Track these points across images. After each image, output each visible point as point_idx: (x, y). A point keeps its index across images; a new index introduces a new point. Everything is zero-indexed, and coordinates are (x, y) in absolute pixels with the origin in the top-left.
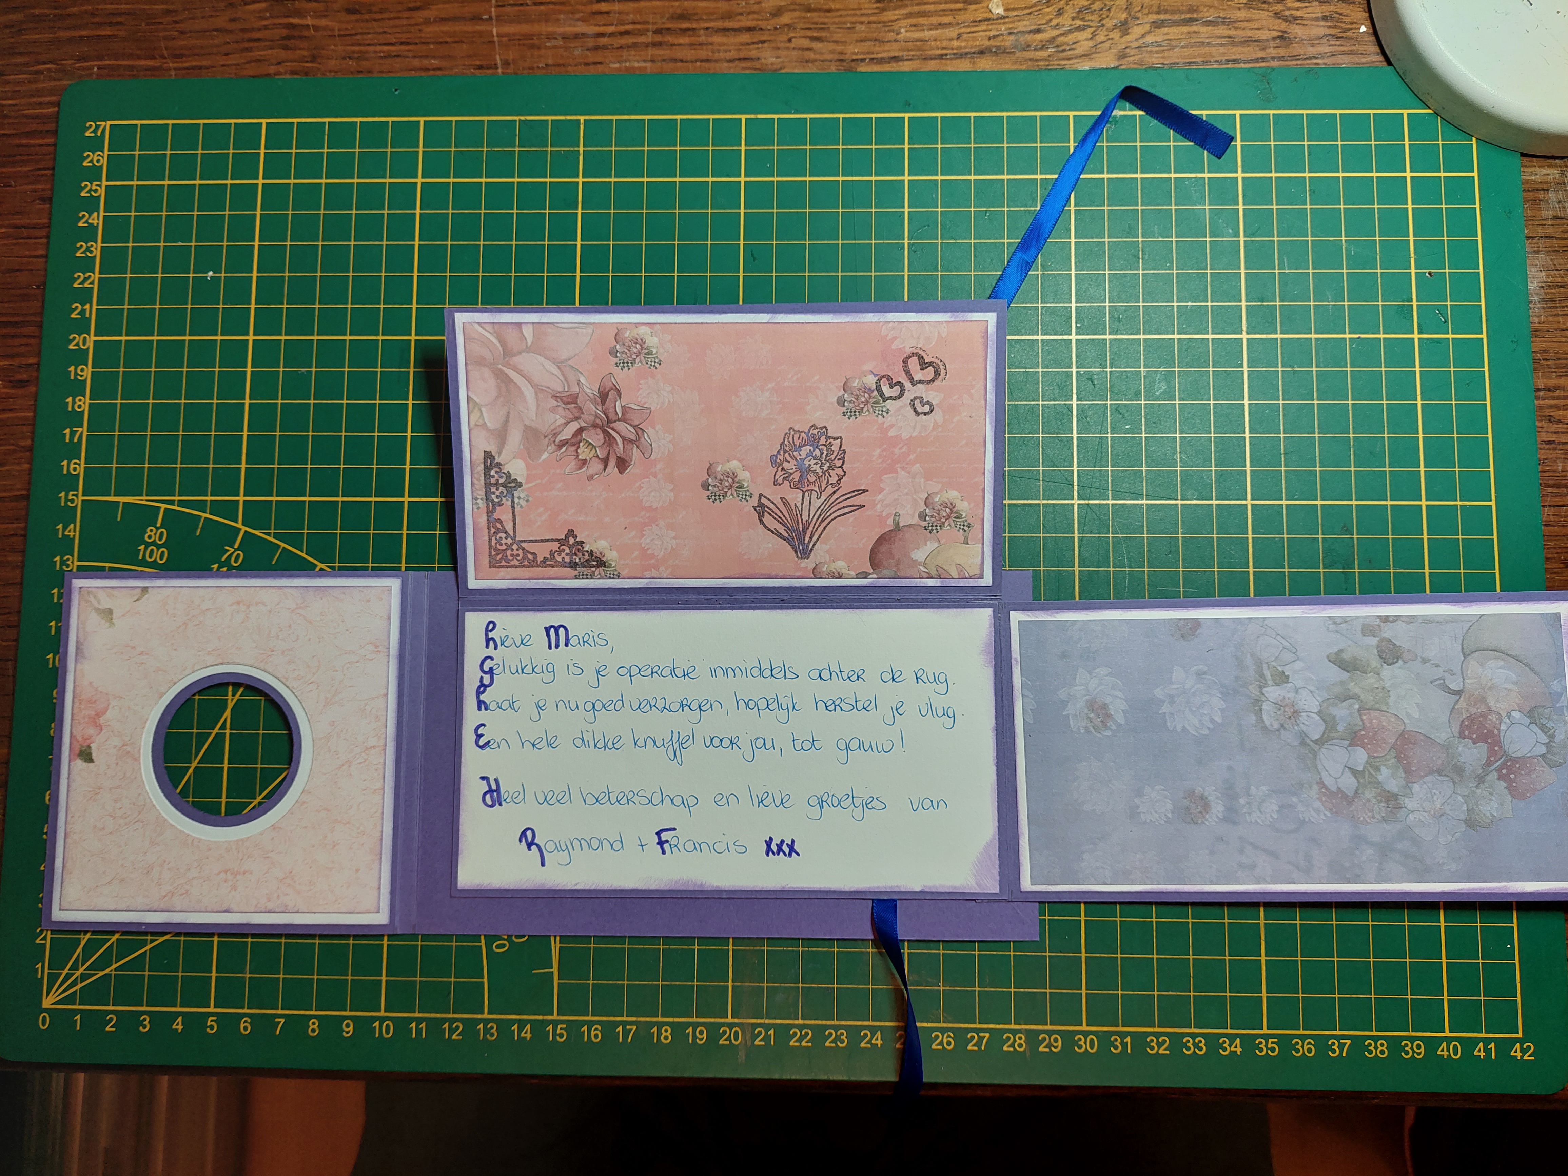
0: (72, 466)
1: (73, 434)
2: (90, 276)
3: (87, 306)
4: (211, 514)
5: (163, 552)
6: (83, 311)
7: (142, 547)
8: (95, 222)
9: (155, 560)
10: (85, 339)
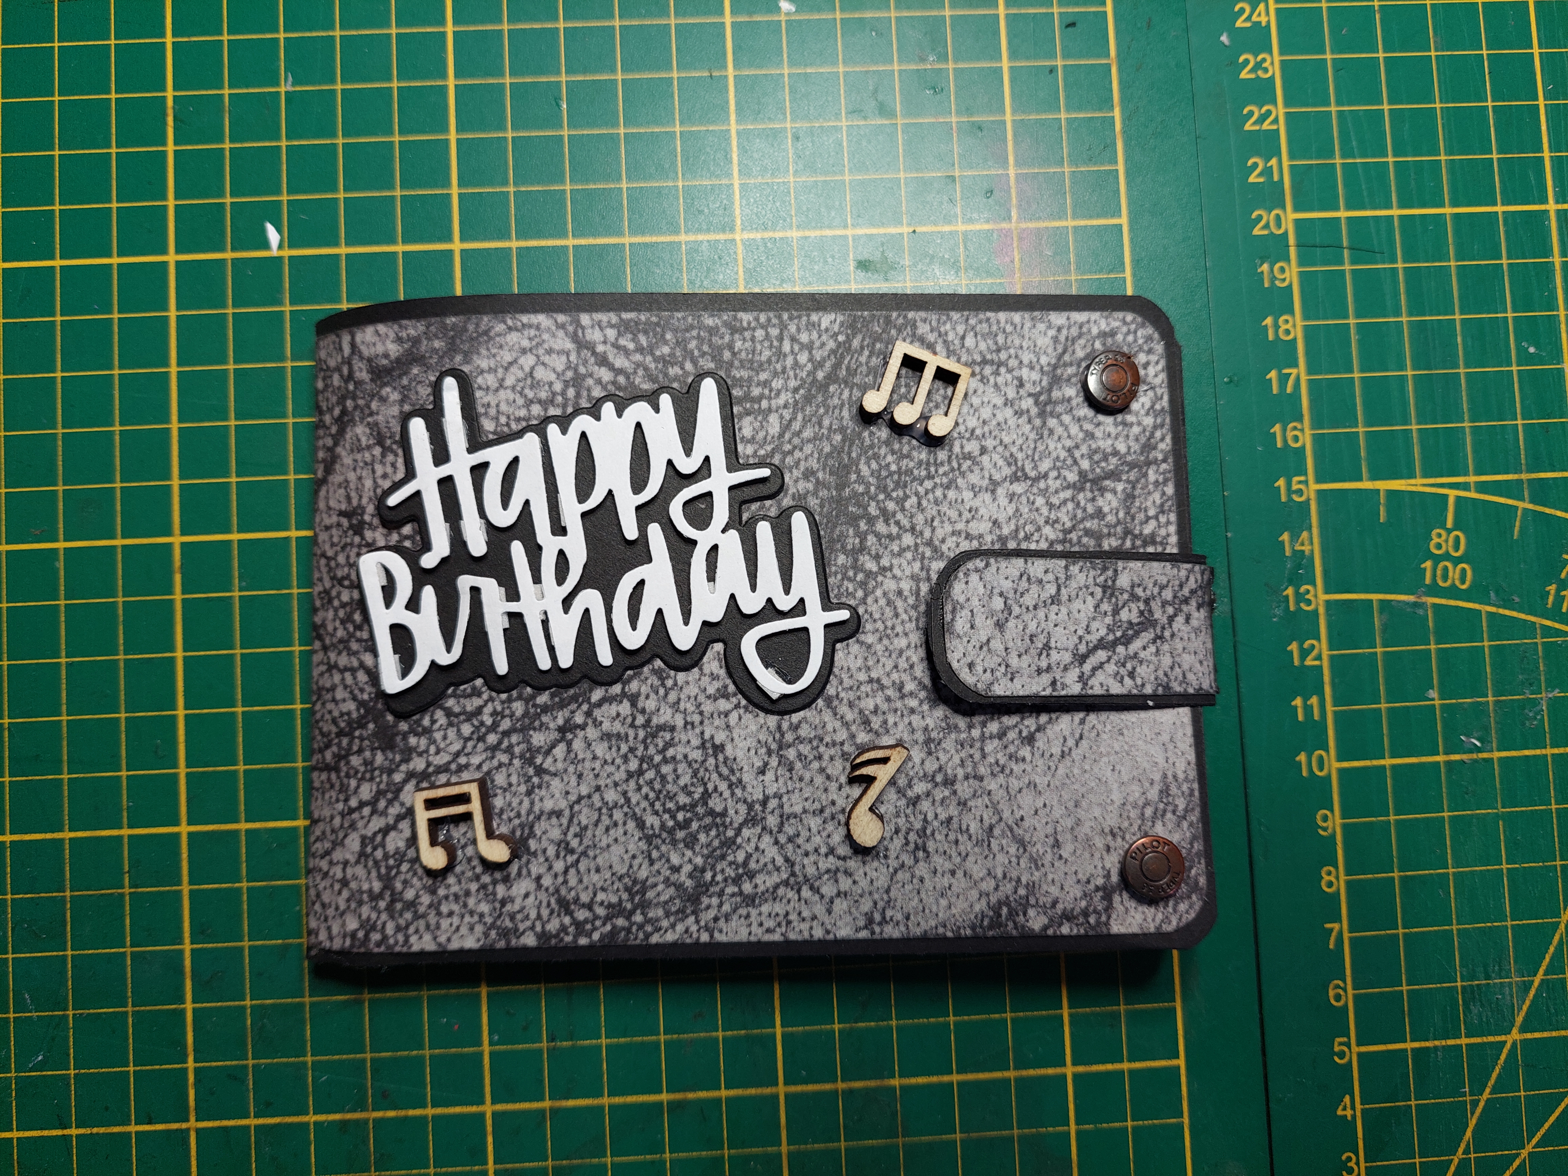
0: (1290, 434)
1: (1284, 379)
2: (1269, 112)
3: (1273, 162)
4: (1531, 502)
5: (1464, 571)
6: (1267, 172)
7: (1428, 564)
8: (1263, 20)
9: (1453, 585)
10: (1278, 217)
